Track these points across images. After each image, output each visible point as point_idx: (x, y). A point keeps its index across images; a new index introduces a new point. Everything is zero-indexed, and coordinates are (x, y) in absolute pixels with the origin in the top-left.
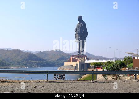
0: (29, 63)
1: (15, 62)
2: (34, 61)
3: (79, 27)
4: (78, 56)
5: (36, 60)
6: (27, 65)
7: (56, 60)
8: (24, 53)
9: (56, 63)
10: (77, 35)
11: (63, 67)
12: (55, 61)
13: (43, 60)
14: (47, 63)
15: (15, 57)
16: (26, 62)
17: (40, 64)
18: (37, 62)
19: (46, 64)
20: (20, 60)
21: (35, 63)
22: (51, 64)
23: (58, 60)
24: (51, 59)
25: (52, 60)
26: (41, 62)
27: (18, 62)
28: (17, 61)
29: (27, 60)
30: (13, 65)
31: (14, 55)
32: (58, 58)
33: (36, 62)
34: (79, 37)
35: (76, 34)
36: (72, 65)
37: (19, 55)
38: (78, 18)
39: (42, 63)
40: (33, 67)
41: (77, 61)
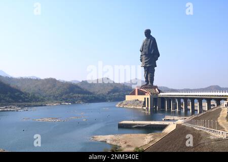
0: (71, 98)
1: (50, 96)
2: (77, 95)
3: (146, 45)
4: (146, 86)
5: (79, 93)
6: (68, 100)
7: (107, 92)
8: (61, 82)
9: (107, 98)
10: (144, 56)
11: (124, 102)
12: (106, 95)
13: (89, 93)
14: (95, 97)
15: (50, 88)
16: (66, 95)
17: (86, 99)
18: (82, 95)
19: (93, 98)
20: (57, 93)
21: (79, 97)
22: (101, 98)
23: (109, 93)
24: (99, 91)
25: (101, 92)
26: (88, 95)
27: (54, 96)
28: (52, 94)
29: (66, 93)
30: (48, 100)
31: (48, 86)
32: (110, 91)
33: (80, 95)
34: (146, 59)
35: (141, 56)
36: (138, 100)
37: (55, 87)
38: (145, 32)
39: (88, 97)
40: (76, 102)
41: (146, 94)
